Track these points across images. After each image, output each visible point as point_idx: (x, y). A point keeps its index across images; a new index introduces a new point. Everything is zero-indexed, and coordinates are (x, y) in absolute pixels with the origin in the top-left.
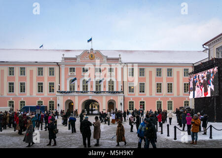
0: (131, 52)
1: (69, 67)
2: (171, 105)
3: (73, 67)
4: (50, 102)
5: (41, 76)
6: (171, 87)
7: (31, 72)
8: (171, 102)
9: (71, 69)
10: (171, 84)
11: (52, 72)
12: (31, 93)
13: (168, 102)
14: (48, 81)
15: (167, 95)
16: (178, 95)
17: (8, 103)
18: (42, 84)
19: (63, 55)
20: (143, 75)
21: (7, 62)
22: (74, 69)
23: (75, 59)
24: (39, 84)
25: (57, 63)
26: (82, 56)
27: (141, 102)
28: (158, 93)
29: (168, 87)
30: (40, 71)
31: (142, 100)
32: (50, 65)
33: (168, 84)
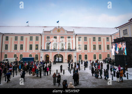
0: (79, 28)
1: (47, 36)
2: (101, 56)
3: (49, 36)
4: (36, 55)
5: (31, 41)
6: (101, 47)
7: (27, 39)
8: (101, 55)
9: (47, 37)
10: (101, 45)
11: (37, 39)
12: (26, 51)
13: (99, 55)
14: (35, 43)
15: (99, 51)
16: (104, 51)
17: (14, 55)
18: (32, 45)
19: (44, 30)
20: (86, 41)
21: (14, 34)
22: (49, 37)
23: (50, 32)
24: (30, 45)
25: (40, 34)
26: (54, 30)
27: (85, 55)
28: (94, 50)
29: (99, 47)
30: (31, 39)
31: (86, 54)
32: (37, 35)
33: (99, 45)
